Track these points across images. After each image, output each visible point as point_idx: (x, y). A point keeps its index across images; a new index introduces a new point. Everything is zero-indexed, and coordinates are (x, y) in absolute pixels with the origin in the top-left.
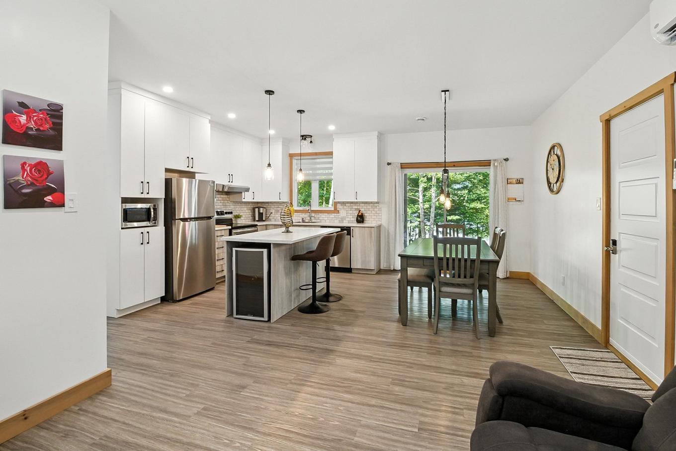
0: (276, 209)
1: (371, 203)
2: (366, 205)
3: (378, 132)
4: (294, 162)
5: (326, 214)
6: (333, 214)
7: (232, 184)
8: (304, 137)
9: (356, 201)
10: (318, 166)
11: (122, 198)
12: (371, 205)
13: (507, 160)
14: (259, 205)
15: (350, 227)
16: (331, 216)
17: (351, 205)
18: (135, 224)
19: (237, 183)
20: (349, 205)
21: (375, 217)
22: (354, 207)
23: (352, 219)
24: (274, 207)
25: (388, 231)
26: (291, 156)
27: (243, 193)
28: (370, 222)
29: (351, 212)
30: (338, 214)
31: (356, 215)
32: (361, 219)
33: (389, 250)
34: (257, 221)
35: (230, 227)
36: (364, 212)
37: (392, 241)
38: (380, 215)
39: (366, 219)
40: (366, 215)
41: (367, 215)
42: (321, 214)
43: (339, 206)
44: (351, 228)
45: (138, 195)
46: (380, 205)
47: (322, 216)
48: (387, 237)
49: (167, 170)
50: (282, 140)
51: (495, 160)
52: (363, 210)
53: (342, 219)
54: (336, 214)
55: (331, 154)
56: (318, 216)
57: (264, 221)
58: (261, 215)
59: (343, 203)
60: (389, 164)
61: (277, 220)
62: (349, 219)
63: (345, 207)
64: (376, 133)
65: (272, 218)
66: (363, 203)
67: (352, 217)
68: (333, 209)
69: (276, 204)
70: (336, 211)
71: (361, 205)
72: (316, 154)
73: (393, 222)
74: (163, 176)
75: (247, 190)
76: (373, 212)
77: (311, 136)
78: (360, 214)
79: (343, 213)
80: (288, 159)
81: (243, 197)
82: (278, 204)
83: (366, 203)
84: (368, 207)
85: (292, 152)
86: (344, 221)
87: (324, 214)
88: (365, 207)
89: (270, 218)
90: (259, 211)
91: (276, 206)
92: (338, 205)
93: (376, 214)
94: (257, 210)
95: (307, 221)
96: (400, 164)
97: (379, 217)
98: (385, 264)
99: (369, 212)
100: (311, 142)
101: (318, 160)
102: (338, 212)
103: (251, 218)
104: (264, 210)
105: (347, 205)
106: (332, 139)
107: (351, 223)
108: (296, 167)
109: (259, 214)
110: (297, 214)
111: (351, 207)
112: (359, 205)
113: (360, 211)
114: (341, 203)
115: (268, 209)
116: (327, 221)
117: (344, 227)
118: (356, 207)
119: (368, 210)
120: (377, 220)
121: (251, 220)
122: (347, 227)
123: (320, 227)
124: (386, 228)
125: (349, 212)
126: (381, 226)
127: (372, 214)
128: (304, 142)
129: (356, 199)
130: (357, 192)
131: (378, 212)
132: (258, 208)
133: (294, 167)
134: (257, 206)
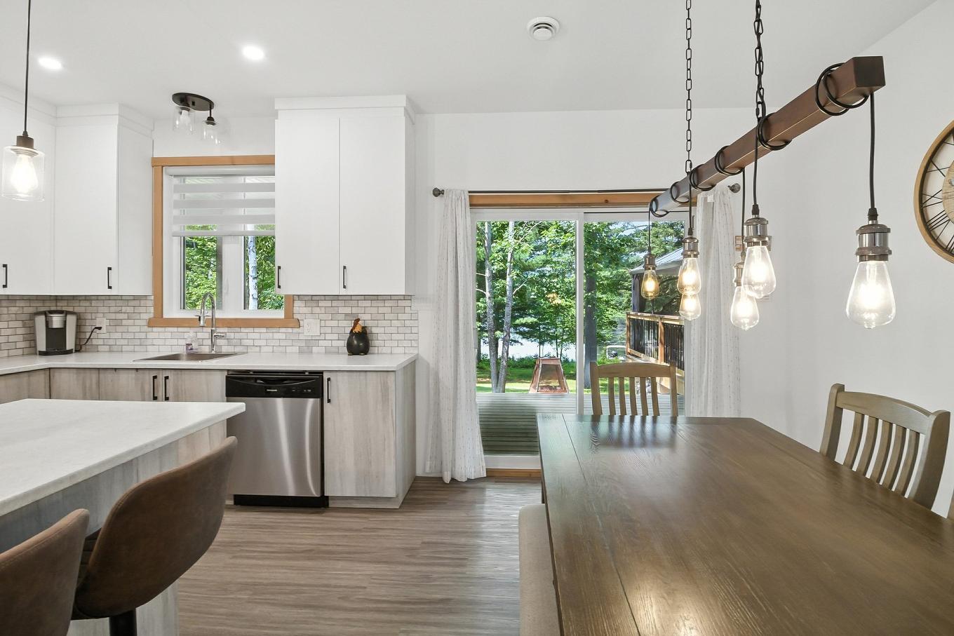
0: (113, 316)
1: (390, 297)
2: (375, 304)
3: (409, 99)
4: (169, 183)
5: (264, 330)
6: (283, 330)
8: (185, 100)
9: (343, 292)
10: (241, 196)
12: (388, 304)
13: (735, 188)
14: (63, 306)
15: (321, 373)
16: (277, 336)
17: (335, 303)
20: (328, 304)
21: (401, 337)
22: (341, 310)
23: (336, 343)
24: (106, 310)
25: (437, 374)
26: (159, 165)
28: (386, 353)
29: (334, 323)
30: (296, 330)
31: (348, 330)
32: (360, 343)
33: (438, 425)
34: (42, 354)
36: (369, 324)
37: (446, 404)
38: (415, 330)
39: (376, 343)
40: (374, 330)
41: (379, 332)
43: (299, 308)
44: (326, 376)
46: (416, 305)
47: (251, 336)
48: (432, 392)
50: (117, 112)
52: (366, 320)
53: (307, 348)
54: (290, 330)
56: (238, 336)
57: (70, 352)
58: (56, 334)
59: (313, 299)
60: (438, 193)
61: (115, 348)
62: (328, 343)
63: (317, 310)
64: (402, 101)
65: (100, 342)
66: (366, 297)
67: (335, 337)
68: (282, 316)
69: (112, 303)
70: (291, 321)
71: (361, 304)
72: (233, 161)
73: (450, 351)
76: (395, 323)
77: (209, 105)
78: (358, 329)
79: (311, 327)
80: (147, 175)
83: (376, 298)
84: (381, 310)
85: (160, 153)
86: (315, 349)
87: (257, 330)
88: (374, 310)
89: (95, 342)
90: (47, 323)
91: (113, 309)
92: (297, 303)
93: (401, 330)
94: (40, 321)
95: (206, 350)
96: (467, 195)
97: (413, 336)
98: (428, 463)
99: (383, 323)
100: (210, 120)
102: (298, 324)
103: (21, 345)
104: (71, 320)
105: (321, 304)
106: (275, 115)
107: (334, 353)
108: (176, 197)
109: (50, 331)
110: (175, 329)
111: (331, 310)
112: (354, 303)
113: (358, 320)
114: (306, 298)
115: (89, 316)
116: (264, 349)
117: (303, 372)
118: (348, 310)
119: (381, 317)
120: (406, 343)
121: (20, 352)
122: (311, 373)
123: (226, 373)
124: (432, 366)
125: (330, 323)
126: (417, 362)
127: (394, 330)
128: (186, 117)
129: (345, 287)
130: (345, 267)
131: (408, 323)
132: (45, 313)
133: (169, 196)
134: (43, 309)
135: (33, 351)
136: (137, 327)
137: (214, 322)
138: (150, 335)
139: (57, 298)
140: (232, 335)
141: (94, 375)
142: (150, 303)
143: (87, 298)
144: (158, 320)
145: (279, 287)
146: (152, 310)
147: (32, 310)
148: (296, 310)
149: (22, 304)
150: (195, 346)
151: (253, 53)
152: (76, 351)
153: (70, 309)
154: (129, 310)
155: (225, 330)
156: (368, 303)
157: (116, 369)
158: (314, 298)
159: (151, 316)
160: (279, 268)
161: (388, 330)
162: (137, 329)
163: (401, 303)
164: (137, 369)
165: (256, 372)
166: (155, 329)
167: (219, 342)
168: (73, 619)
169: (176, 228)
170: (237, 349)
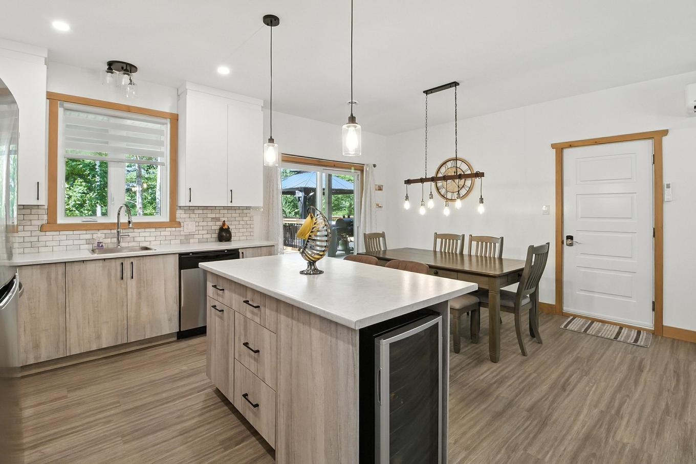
2: (230, 211)
5: (154, 230)
6: (168, 229)
9: (230, 205)
12: (237, 211)
13: (375, 166)
16: (163, 233)
17: (205, 211)
20: (201, 212)
21: (245, 230)
22: (209, 216)
23: (205, 236)
29: (205, 224)
30: (177, 229)
31: (218, 227)
32: (225, 235)
38: (252, 226)
42: (139, 231)
43: (180, 214)
44: (240, 251)
46: (253, 212)
47: (142, 234)
51: (367, 165)
53: (188, 238)
54: (174, 229)
62: (199, 237)
63: (193, 216)
66: (225, 208)
67: (205, 232)
68: (168, 221)
70: (174, 223)
71: (222, 212)
76: (241, 223)
78: (226, 227)
79: (189, 225)
83: (231, 208)
84: (234, 215)
86: (191, 241)
92: (179, 212)
93: (245, 226)
96: (280, 156)
97: (251, 230)
99: (234, 223)
101: (129, 122)
102: (179, 225)
105: (196, 212)
107: (205, 242)
110: (71, 232)
114: (186, 208)
118: (213, 216)
119: (233, 219)
120: (247, 234)
125: (201, 224)
129: (231, 201)
130: (232, 191)
131: (248, 222)
136: (28, 232)
138: (44, 238)
142: (44, 212)
144: (51, 225)
146: (46, 217)
148: (178, 216)
156: (226, 211)
158: (191, 208)
159: (45, 222)
161: (237, 227)
162: (27, 234)
163: (245, 211)
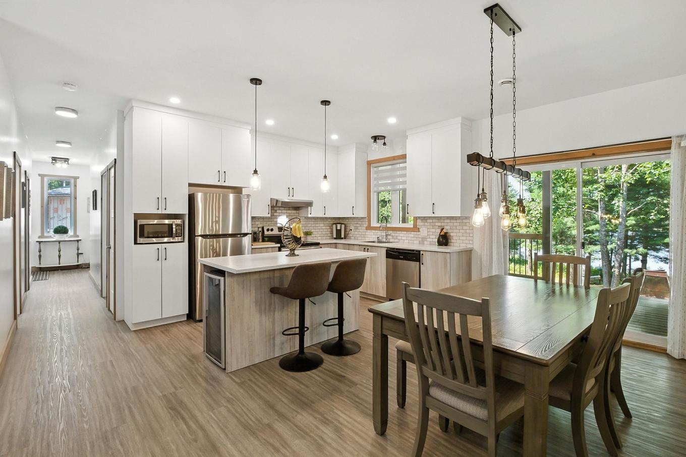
0: (355, 225)
2: (452, 221)
3: (463, 118)
4: (373, 170)
5: (405, 233)
6: (412, 233)
7: (293, 198)
8: (375, 138)
9: (433, 215)
10: (398, 173)
11: (134, 214)
15: (421, 251)
17: (434, 221)
18: (154, 240)
19: (299, 197)
20: (431, 221)
21: (464, 238)
22: (437, 224)
23: (433, 240)
24: (353, 223)
25: (481, 258)
26: (370, 163)
27: (309, 208)
28: (458, 244)
29: (434, 230)
31: (438, 234)
32: (444, 240)
34: (335, 239)
35: (279, 245)
36: (449, 231)
38: (471, 235)
39: (452, 241)
40: (452, 234)
41: (454, 236)
42: (399, 233)
43: (419, 222)
45: (154, 211)
46: (471, 222)
47: (401, 235)
49: (190, 185)
50: (355, 146)
52: (447, 229)
53: (422, 242)
54: (415, 233)
55: (404, 157)
56: (396, 235)
57: (342, 238)
58: (339, 232)
59: (424, 219)
61: (356, 238)
62: (431, 240)
63: (426, 224)
65: (351, 235)
66: (448, 218)
67: (433, 237)
68: (413, 227)
69: (355, 220)
70: (415, 229)
71: (446, 221)
72: (394, 158)
74: (186, 191)
75: (310, 204)
76: (461, 231)
77: (384, 137)
78: (442, 234)
79: (424, 232)
80: (366, 168)
81: (309, 213)
82: (357, 220)
83: (451, 218)
84: (455, 224)
85: (369, 159)
86: (425, 242)
87: (403, 232)
88: (450, 224)
89: (349, 236)
90: (336, 227)
91: (355, 223)
93: (465, 235)
94: (334, 226)
95: (384, 240)
97: (471, 238)
99: (455, 231)
100: (385, 144)
101: (398, 166)
102: (418, 230)
103: (329, 235)
104: (343, 226)
105: (428, 221)
106: (407, 137)
107: (433, 245)
108: (375, 176)
109: (337, 230)
110: (374, 231)
111: (431, 224)
112: (442, 221)
113: (443, 229)
114: (422, 218)
115: (348, 225)
116: (405, 241)
117: (413, 250)
118: (439, 224)
119: (454, 228)
120: (467, 242)
121: (329, 238)
122: (417, 251)
123: (386, 249)
124: (479, 254)
125: (431, 230)
126: (473, 252)
127: (460, 234)
128: (375, 146)
129: (433, 213)
130: (433, 204)
131: (468, 231)
132: (336, 224)
133: (373, 176)
134: (335, 222)
135: (332, 238)
136: (362, 230)
137: (387, 229)
138: (367, 233)
139: (339, 218)
140: (394, 235)
141: (348, 246)
142: (367, 220)
143: (348, 218)
144: (369, 228)
145: (408, 213)
146: (367, 223)
147: (332, 222)
148: (418, 224)
149: (329, 220)
150: (380, 238)
151: (392, 120)
152: (345, 238)
153: (343, 222)
154: (360, 223)
155: (391, 232)
156: (449, 221)
157: (353, 245)
159: (367, 225)
160: (408, 205)
161: (458, 234)
162: (362, 231)
163: (464, 221)
164: (360, 245)
165: (397, 249)
166: (369, 231)
167: (389, 237)
168: (327, 290)
169: (375, 189)
170: (396, 240)
